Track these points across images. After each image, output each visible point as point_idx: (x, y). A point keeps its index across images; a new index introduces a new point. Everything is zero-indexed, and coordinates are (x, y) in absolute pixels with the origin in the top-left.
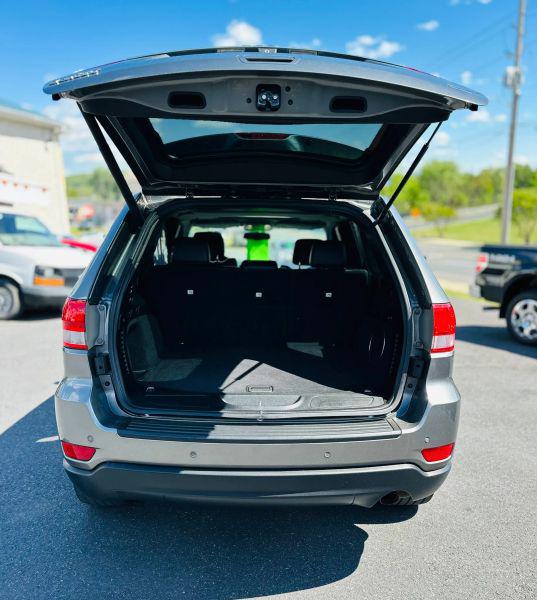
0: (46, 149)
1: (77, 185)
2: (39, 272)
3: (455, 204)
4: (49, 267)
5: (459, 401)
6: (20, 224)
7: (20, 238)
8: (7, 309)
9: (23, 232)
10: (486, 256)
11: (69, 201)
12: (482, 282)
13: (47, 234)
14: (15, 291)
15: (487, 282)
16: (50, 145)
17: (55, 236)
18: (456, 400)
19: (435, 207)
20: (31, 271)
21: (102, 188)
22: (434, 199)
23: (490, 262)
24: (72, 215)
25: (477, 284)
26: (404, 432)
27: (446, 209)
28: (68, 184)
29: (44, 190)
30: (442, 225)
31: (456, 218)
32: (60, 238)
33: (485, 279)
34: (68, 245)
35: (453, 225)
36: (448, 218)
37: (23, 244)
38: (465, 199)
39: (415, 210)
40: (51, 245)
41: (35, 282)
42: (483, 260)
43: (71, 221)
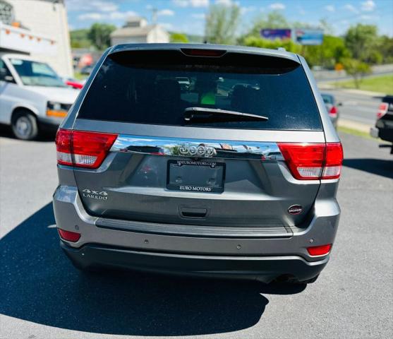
0: (54, 9)
1: (79, 38)
2: (50, 106)
3: (372, 61)
4: (57, 103)
5: (339, 214)
6: (36, 69)
7: (36, 79)
8: (28, 133)
9: (38, 75)
10: (387, 105)
11: (72, 52)
12: (382, 125)
13: (54, 77)
14: (33, 120)
15: (385, 125)
16: (57, 6)
17: (61, 79)
18: (337, 214)
19: (355, 63)
20: (45, 105)
21: (98, 41)
22: (355, 56)
23: (389, 110)
24: (76, 63)
25: (377, 127)
26: (296, 234)
27: (364, 65)
28: (72, 38)
29: (52, 42)
30: (359, 78)
31: (371, 73)
32: (65, 81)
33: (384, 123)
34: (71, 86)
35: (367, 79)
36: (364, 73)
37: (38, 85)
38: (380, 57)
39: (339, 66)
40: (59, 86)
41: (47, 114)
42: (384, 108)
43: (75, 67)
